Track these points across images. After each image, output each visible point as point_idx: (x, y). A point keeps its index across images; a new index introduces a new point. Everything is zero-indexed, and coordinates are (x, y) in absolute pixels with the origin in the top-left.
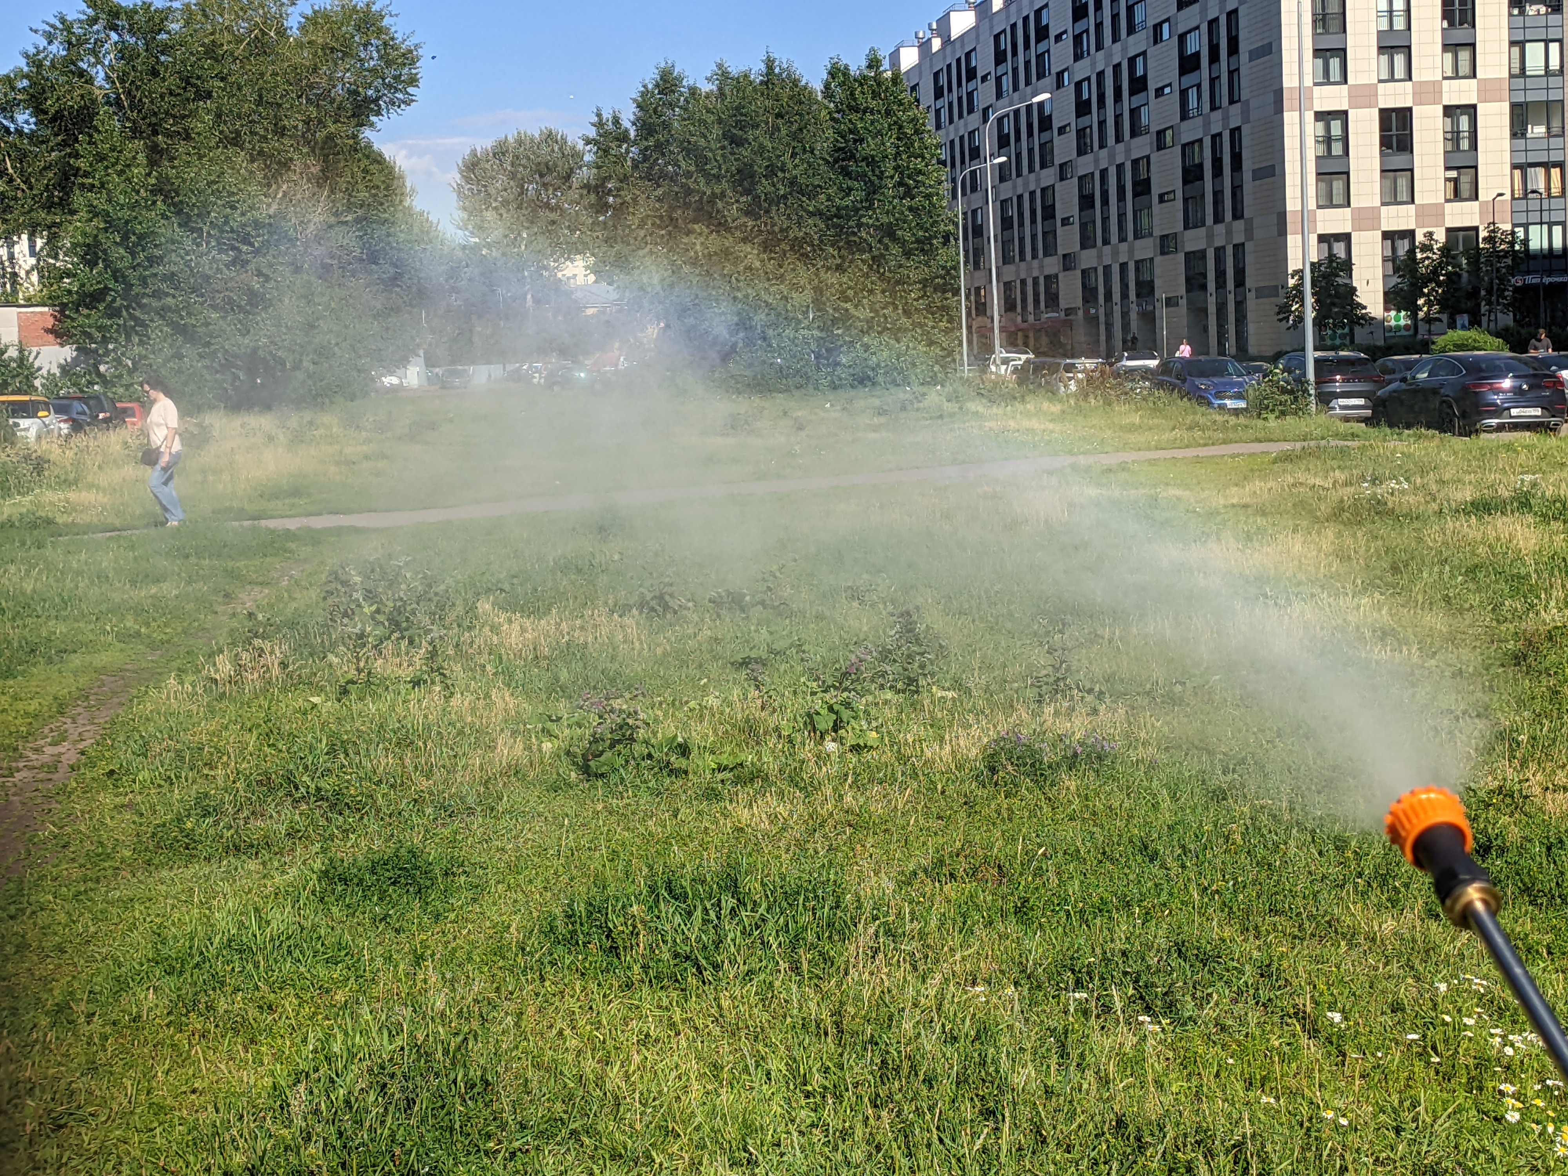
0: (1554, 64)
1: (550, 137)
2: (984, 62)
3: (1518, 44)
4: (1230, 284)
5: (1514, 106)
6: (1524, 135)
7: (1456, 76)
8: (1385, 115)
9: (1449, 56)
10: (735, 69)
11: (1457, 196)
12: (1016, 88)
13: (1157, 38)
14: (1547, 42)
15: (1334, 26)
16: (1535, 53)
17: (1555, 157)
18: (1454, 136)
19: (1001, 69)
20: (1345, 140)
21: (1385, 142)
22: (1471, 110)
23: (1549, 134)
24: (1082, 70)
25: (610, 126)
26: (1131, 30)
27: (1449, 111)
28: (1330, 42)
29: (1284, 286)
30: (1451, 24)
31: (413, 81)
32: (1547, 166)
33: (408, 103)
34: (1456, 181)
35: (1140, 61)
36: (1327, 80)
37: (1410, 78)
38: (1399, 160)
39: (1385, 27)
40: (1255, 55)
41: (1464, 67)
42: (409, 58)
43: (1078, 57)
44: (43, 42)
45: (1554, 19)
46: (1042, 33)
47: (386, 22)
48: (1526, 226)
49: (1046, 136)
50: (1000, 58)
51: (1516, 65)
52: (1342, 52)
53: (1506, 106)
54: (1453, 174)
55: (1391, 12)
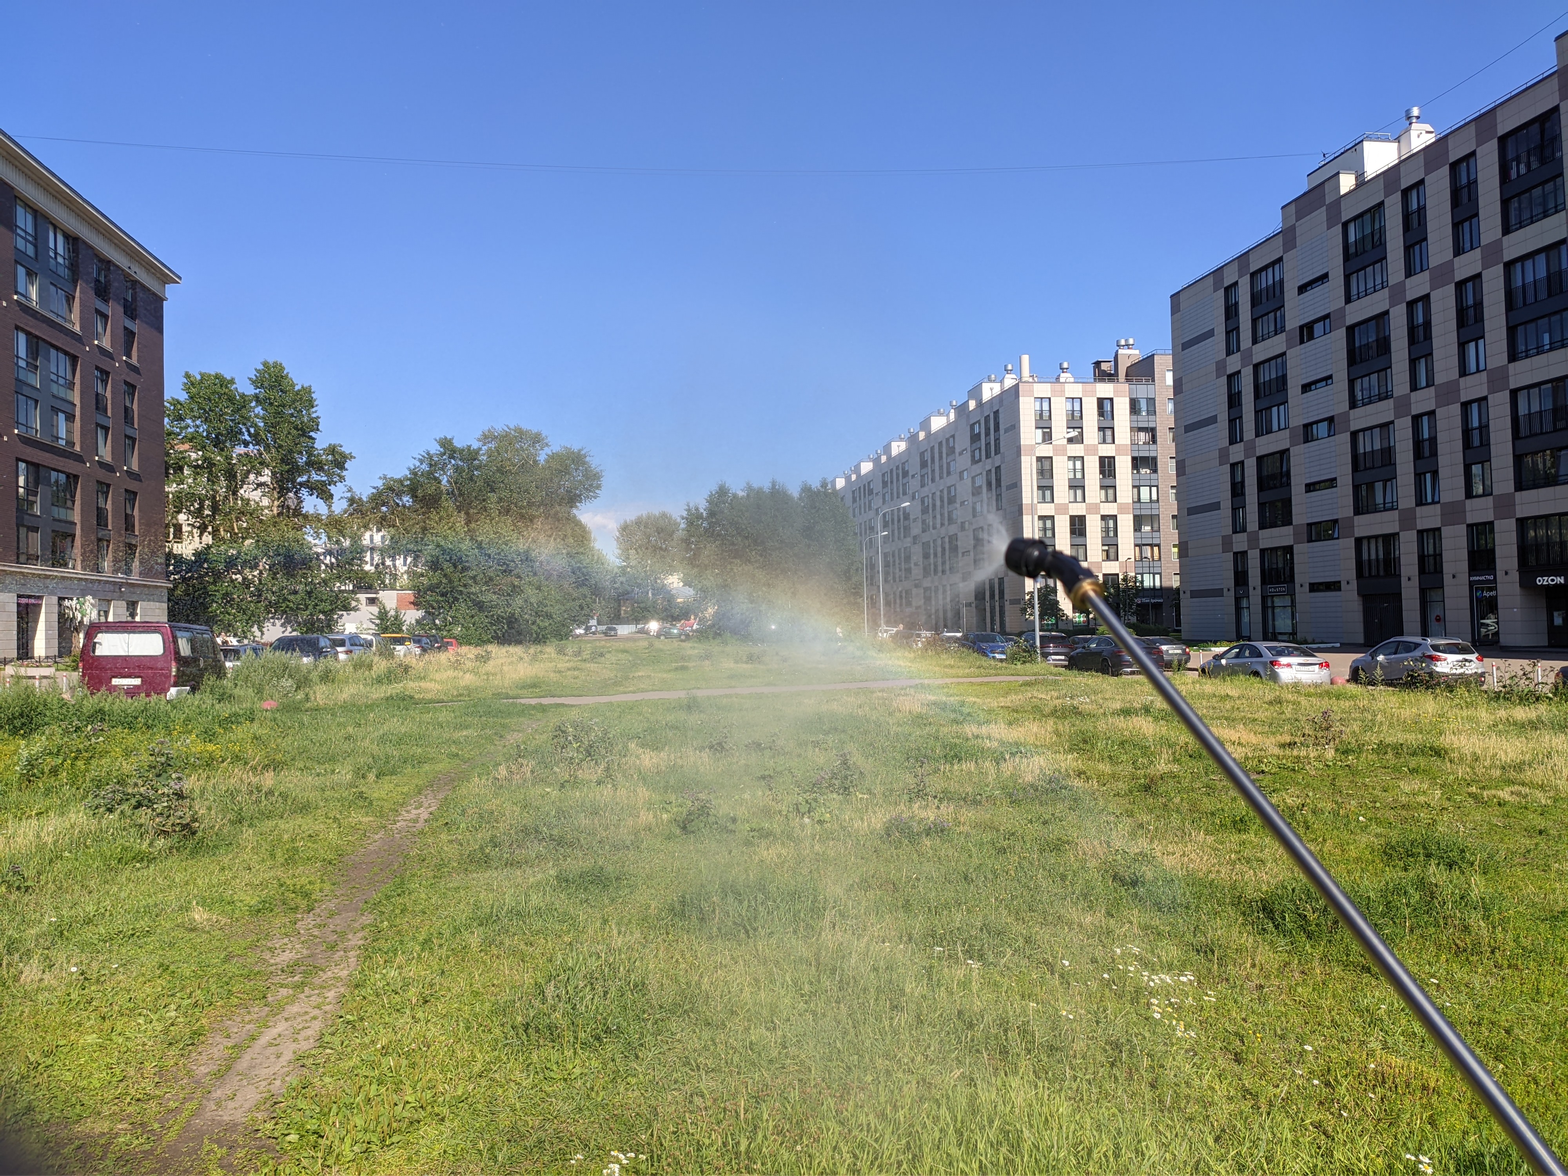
0: (1154, 497)
1: (664, 516)
2: (877, 486)
3: (1137, 487)
4: (997, 597)
5: (1135, 516)
6: (1140, 530)
7: (1107, 501)
8: (1072, 518)
9: (1103, 492)
10: (756, 485)
11: (1108, 558)
12: (892, 499)
13: (961, 478)
14: (1151, 487)
15: (1047, 475)
16: (1145, 492)
17: (1156, 541)
18: (1106, 530)
19: (885, 490)
20: (1053, 529)
21: (1073, 532)
22: (1114, 518)
23: (1153, 530)
24: (926, 491)
25: (694, 511)
26: (949, 473)
27: (1104, 518)
28: (1045, 483)
29: (1024, 599)
30: (1104, 476)
31: (599, 487)
32: (1152, 546)
33: (595, 498)
34: (1107, 551)
35: (953, 489)
36: (1044, 501)
37: (1084, 501)
38: (1079, 541)
39: (1072, 476)
40: (1009, 488)
41: (1111, 498)
42: (597, 476)
43: (923, 486)
44: (418, 464)
45: (1154, 476)
46: (905, 474)
47: (588, 459)
48: (1142, 574)
49: (907, 523)
50: (885, 484)
51: (1136, 497)
52: (1051, 488)
53: (1131, 517)
54: (1106, 548)
55: (1075, 469)
